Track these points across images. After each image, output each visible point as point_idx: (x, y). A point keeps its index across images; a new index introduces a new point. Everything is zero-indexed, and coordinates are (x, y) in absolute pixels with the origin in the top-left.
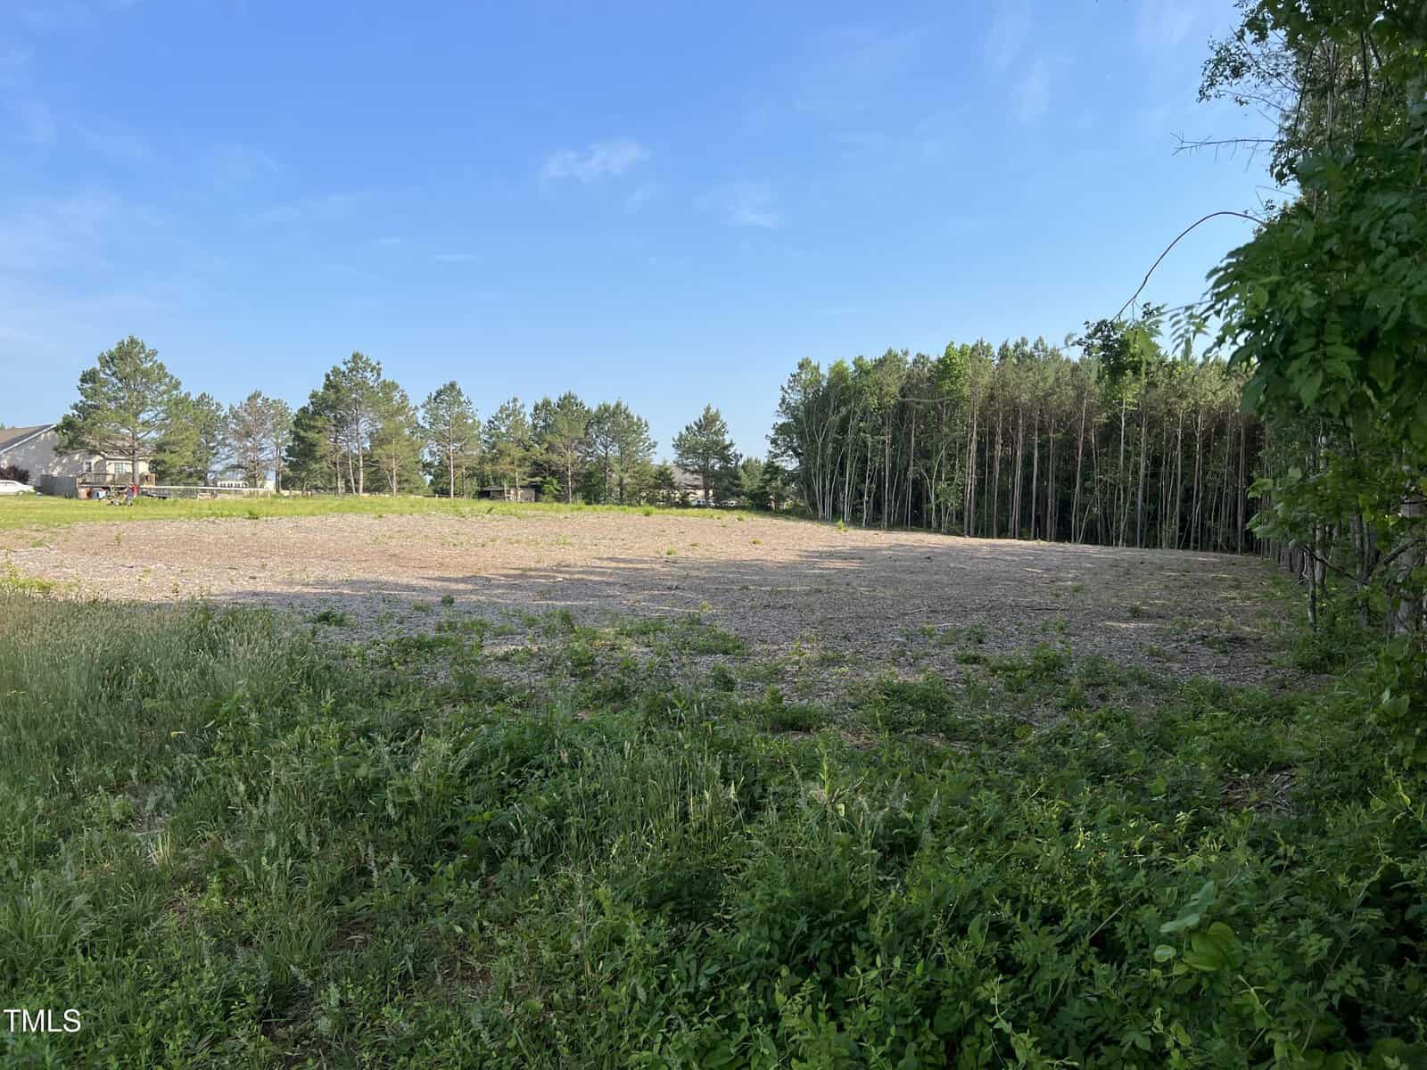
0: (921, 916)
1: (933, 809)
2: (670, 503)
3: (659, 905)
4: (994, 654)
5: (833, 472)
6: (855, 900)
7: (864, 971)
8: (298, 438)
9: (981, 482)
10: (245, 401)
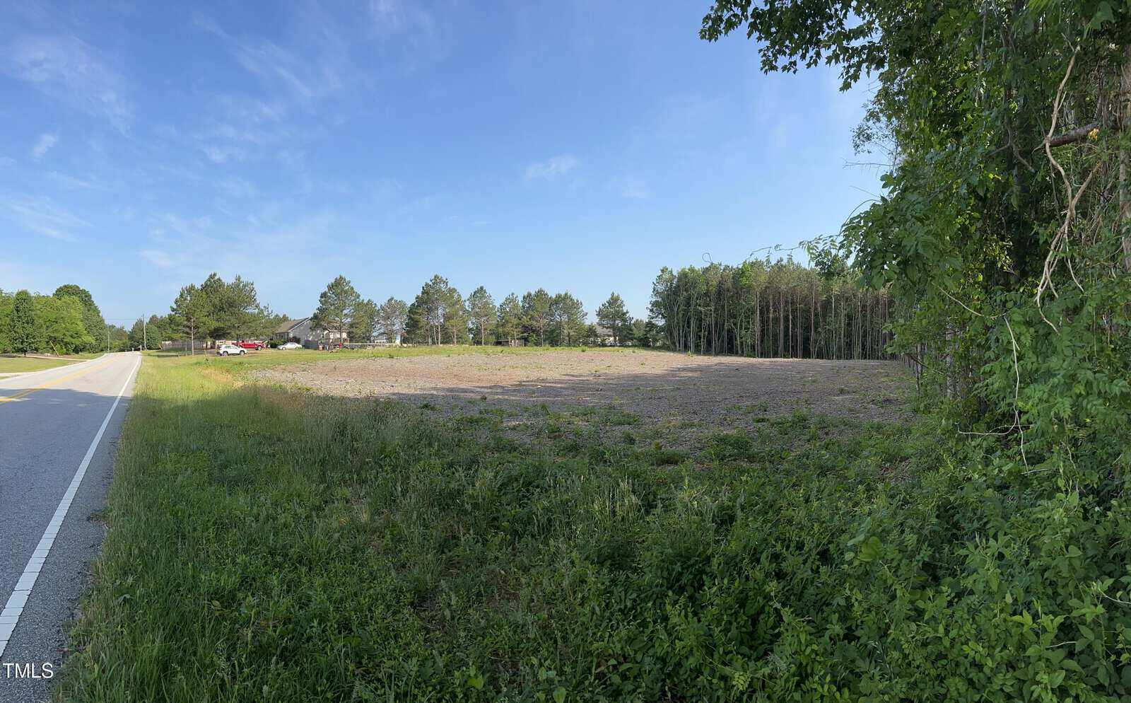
0: (737, 555)
1: (741, 500)
2: (596, 345)
3: (603, 562)
4: (772, 416)
5: (683, 327)
6: (704, 552)
7: (709, 588)
8: (410, 318)
9: (762, 331)
10: (387, 302)
